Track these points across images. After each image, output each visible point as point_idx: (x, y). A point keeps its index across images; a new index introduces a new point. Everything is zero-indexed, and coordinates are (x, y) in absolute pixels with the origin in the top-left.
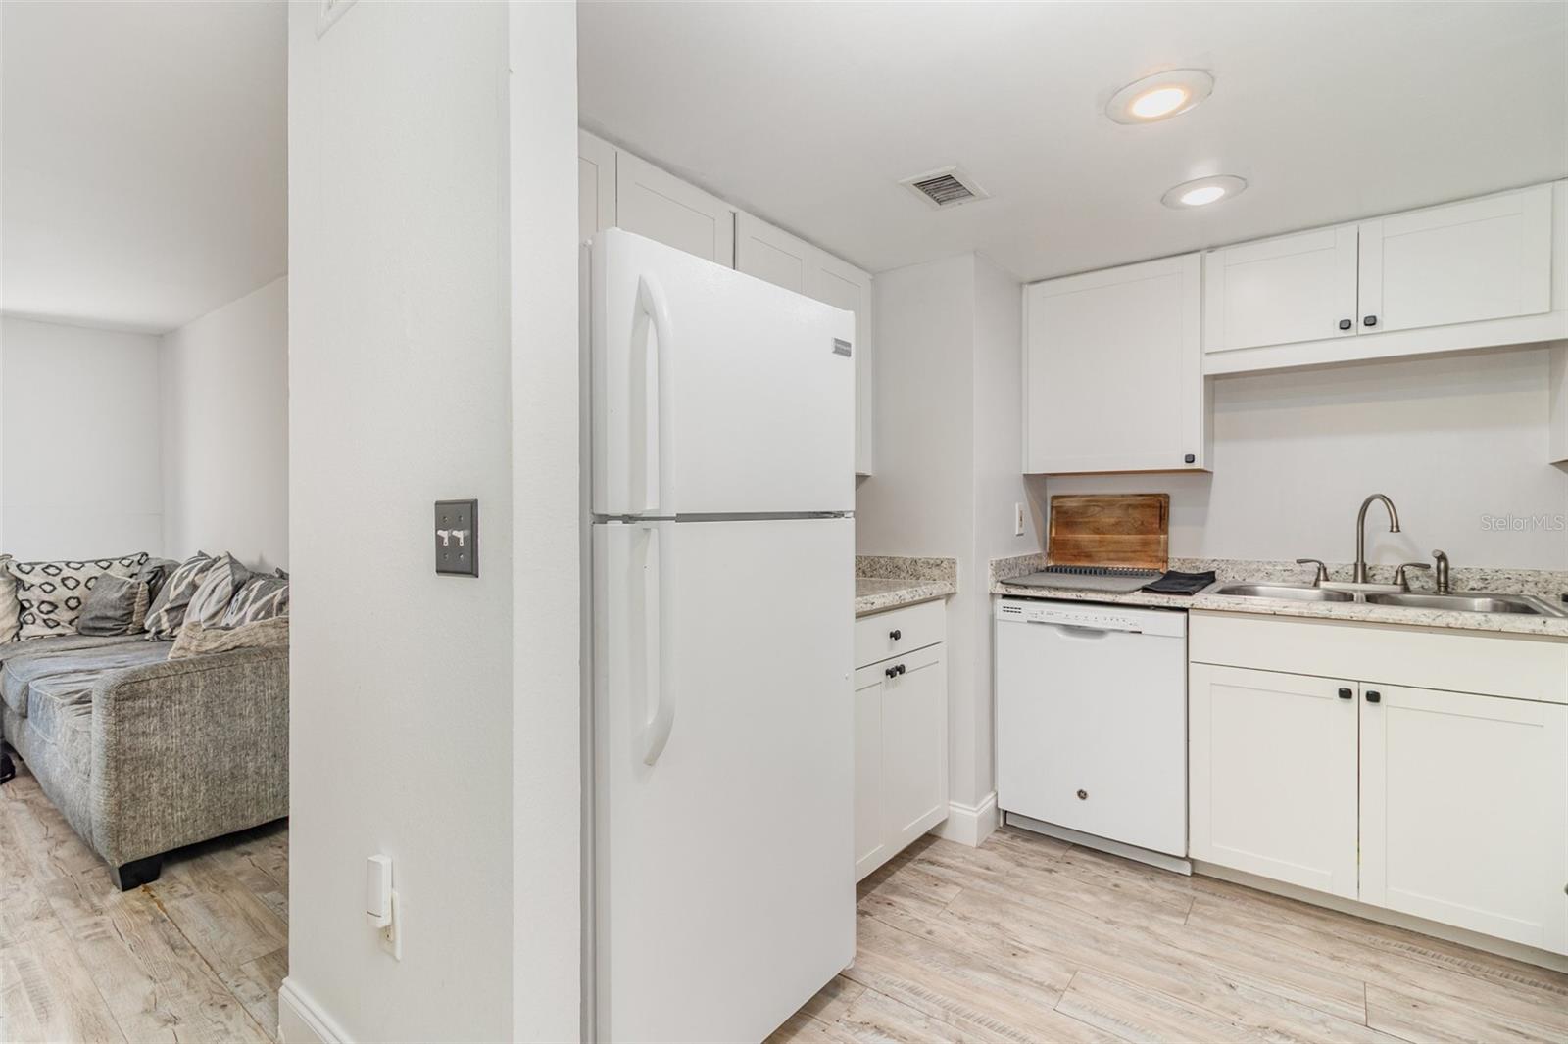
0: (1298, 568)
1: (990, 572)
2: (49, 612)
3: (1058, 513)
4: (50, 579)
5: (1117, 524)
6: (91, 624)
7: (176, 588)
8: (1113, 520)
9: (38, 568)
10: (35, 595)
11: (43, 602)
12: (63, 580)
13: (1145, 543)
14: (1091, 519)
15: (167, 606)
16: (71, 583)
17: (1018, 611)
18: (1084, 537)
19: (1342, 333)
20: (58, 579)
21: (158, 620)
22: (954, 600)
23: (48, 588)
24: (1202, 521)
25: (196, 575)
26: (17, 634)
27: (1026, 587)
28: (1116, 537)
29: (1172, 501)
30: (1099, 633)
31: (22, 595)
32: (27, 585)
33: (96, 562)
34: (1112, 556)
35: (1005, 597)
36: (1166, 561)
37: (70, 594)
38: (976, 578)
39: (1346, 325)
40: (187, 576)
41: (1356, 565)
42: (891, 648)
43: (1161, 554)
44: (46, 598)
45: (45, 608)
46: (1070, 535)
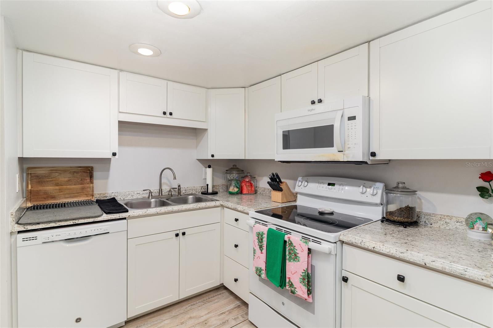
1: (11, 219)
3: (31, 177)
5: (69, 181)
8: (66, 179)
13: (83, 189)
14: (54, 179)
17: (35, 238)
18: (50, 188)
19: (164, 116)
24: (107, 178)
27: (38, 224)
28: (69, 187)
34: (67, 196)
35: (19, 232)
36: (93, 196)
39: (165, 113)
43: (91, 193)
46: (41, 188)
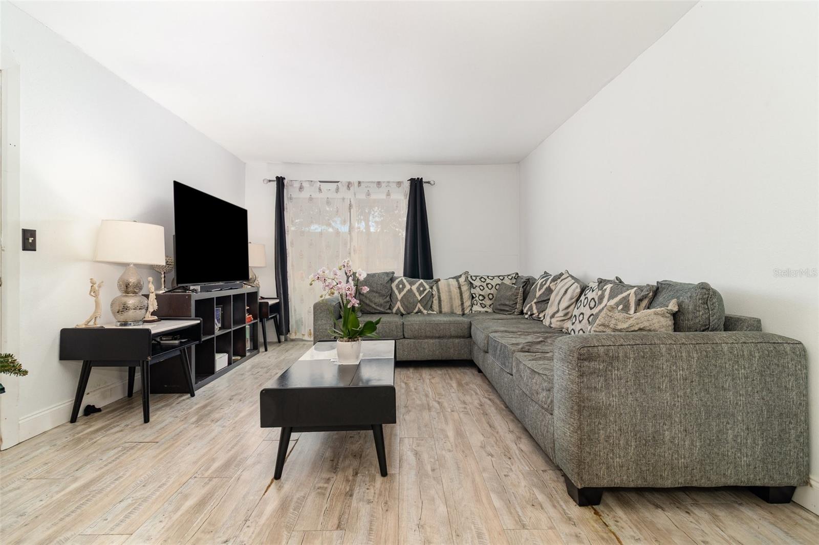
2: (482, 300)
4: (482, 284)
6: (499, 307)
7: (539, 290)
9: (478, 278)
10: (477, 291)
11: (480, 295)
12: (487, 284)
15: (535, 300)
16: (490, 286)
20: (485, 284)
21: (531, 308)
23: (482, 288)
25: (550, 283)
26: (471, 309)
31: (473, 291)
32: (474, 286)
33: (499, 277)
37: (489, 291)
40: (545, 284)
44: (481, 293)
45: (481, 298)
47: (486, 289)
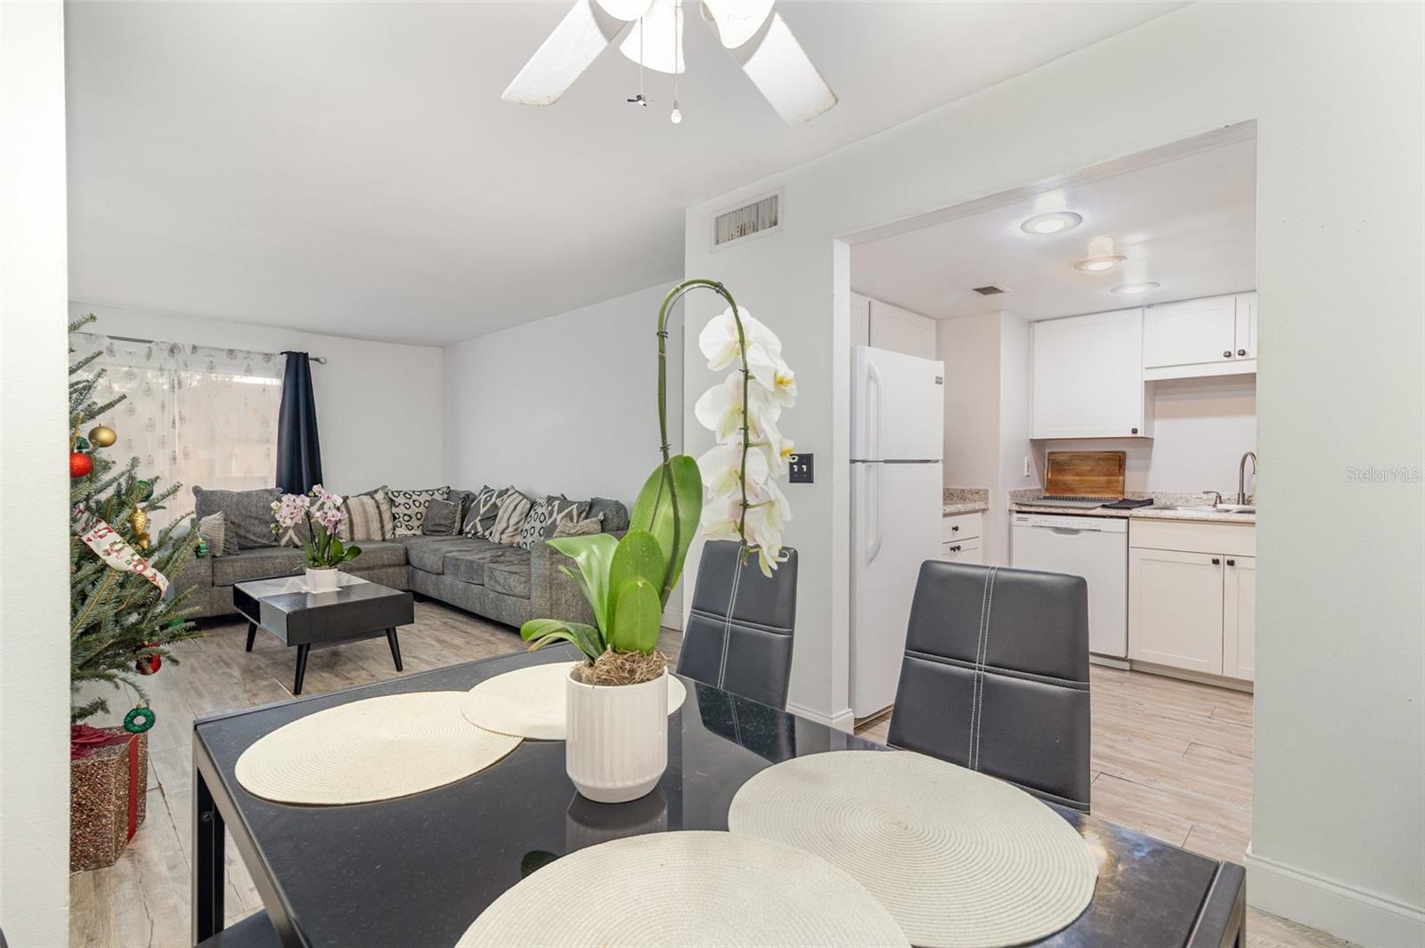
0: (1205, 496)
1: (1008, 497)
2: (408, 521)
3: (1053, 463)
4: (408, 501)
5: (1092, 470)
6: (433, 528)
7: (484, 506)
8: (1088, 468)
9: (401, 494)
10: (401, 510)
11: (405, 515)
12: (414, 501)
13: (1109, 482)
14: (1074, 468)
15: (479, 518)
16: (417, 504)
17: (1026, 520)
18: (1069, 478)
19: (1226, 359)
20: (411, 501)
21: (474, 527)
22: (987, 512)
23: (408, 506)
24: (1147, 468)
25: (496, 499)
26: (394, 533)
27: (1031, 506)
28: (1091, 478)
29: (1127, 457)
30: (1076, 531)
31: (394, 510)
32: (397, 504)
33: (427, 491)
34: (1088, 490)
35: (1018, 512)
36: (1123, 493)
37: (417, 510)
38: (1001, 501)
39: (1228, 355)
40: (490, 500)
41: (1239, 495)
42: (953, 535)
43: (1120, 489)
44: (407, 512)
45: (407, 518)
46: (1060, 478)
47: (413, 507)
